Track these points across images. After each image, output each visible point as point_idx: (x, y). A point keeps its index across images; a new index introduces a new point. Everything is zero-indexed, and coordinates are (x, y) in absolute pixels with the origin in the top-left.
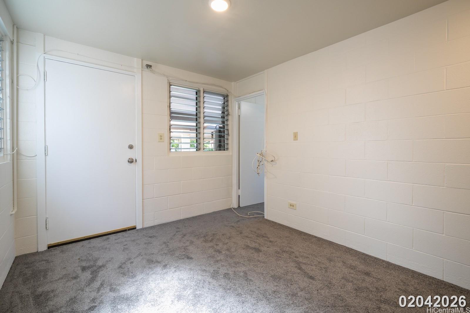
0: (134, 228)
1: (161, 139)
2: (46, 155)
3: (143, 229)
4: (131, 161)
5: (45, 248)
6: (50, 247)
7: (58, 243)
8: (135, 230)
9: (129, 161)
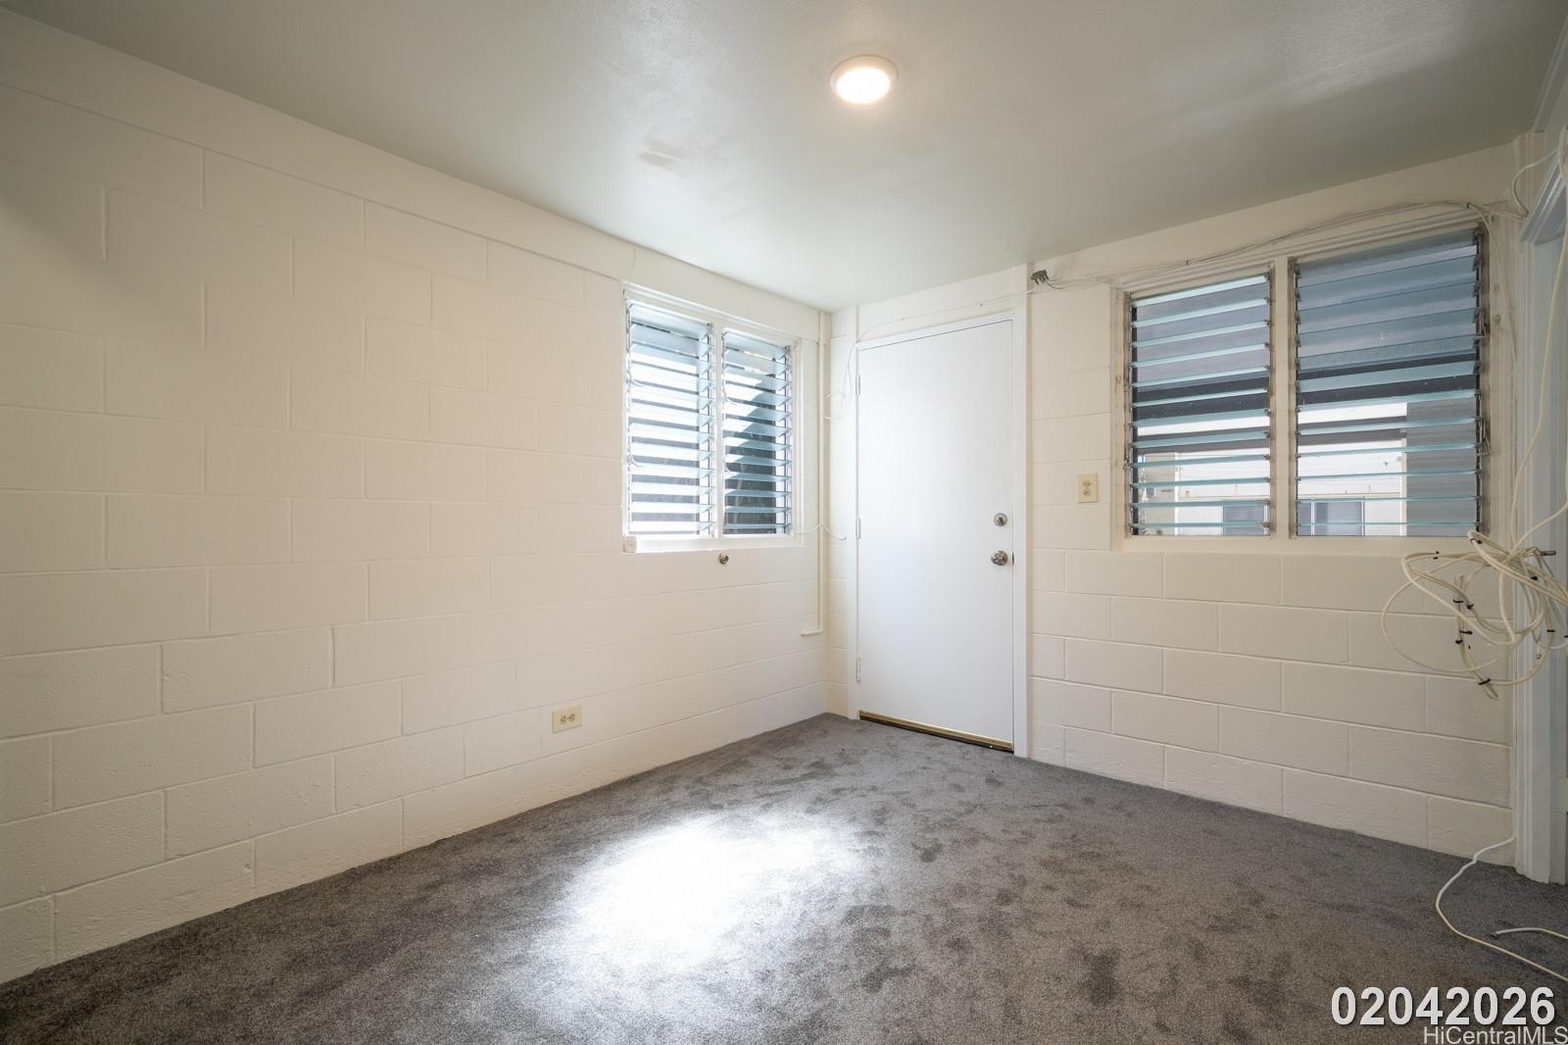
0: (1008, 750)
1: (1086, 493)
2: (858, 537)
3: (1027, 762)
4: (1001, 560)
5: (854, 716)
6: (866, 718)
7: (873, 715)
8: (1010, 755)
9: (994, 561)
